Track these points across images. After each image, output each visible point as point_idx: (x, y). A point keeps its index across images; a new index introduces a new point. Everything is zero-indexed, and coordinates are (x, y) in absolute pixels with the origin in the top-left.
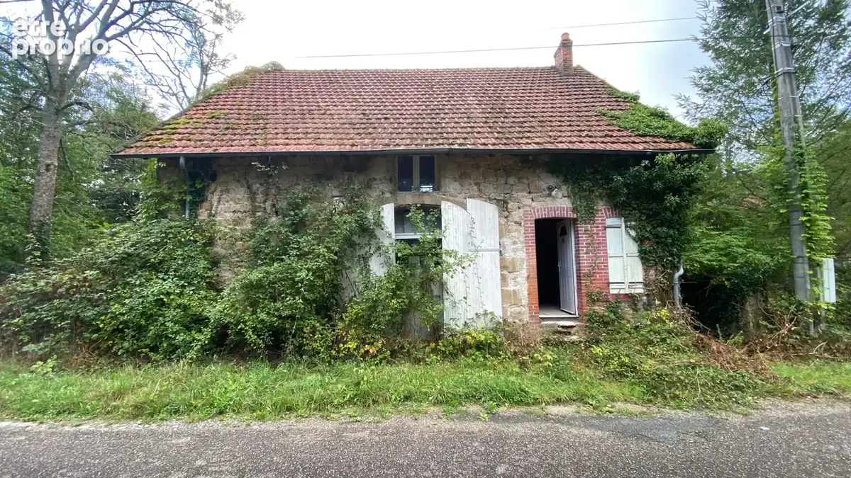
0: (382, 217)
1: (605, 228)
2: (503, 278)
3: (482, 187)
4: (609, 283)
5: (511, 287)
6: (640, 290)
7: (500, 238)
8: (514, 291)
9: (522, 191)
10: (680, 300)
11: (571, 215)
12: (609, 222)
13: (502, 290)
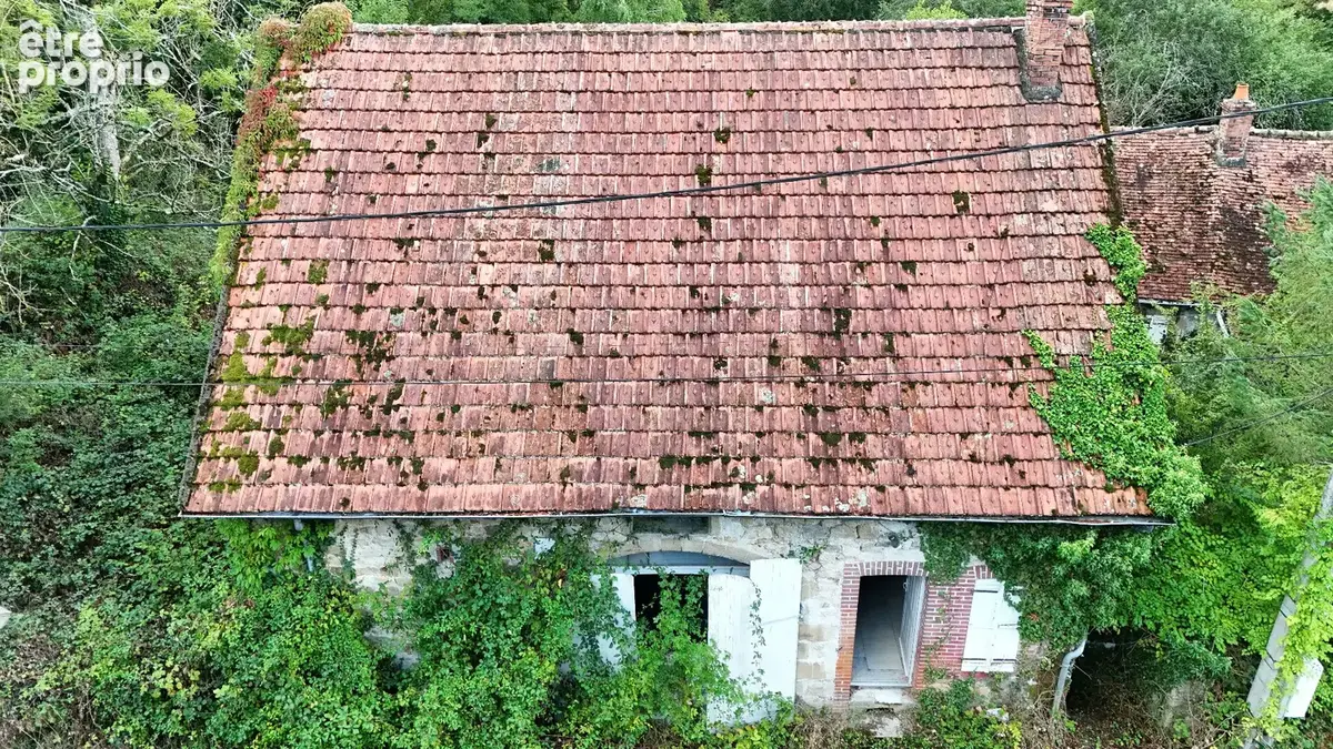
0: (616, 589)
1: (972, 592)
2: (801, 649)
3: (779, 530)
4: (962, 660)
5: (812, 658)
6: (1009, 668)
7: (803, 597)
8: (816, 664)
9: (847, 536)
10: (1067, 681)
11: (920, 571)
12: (980, 584)
13: (798, 663)
